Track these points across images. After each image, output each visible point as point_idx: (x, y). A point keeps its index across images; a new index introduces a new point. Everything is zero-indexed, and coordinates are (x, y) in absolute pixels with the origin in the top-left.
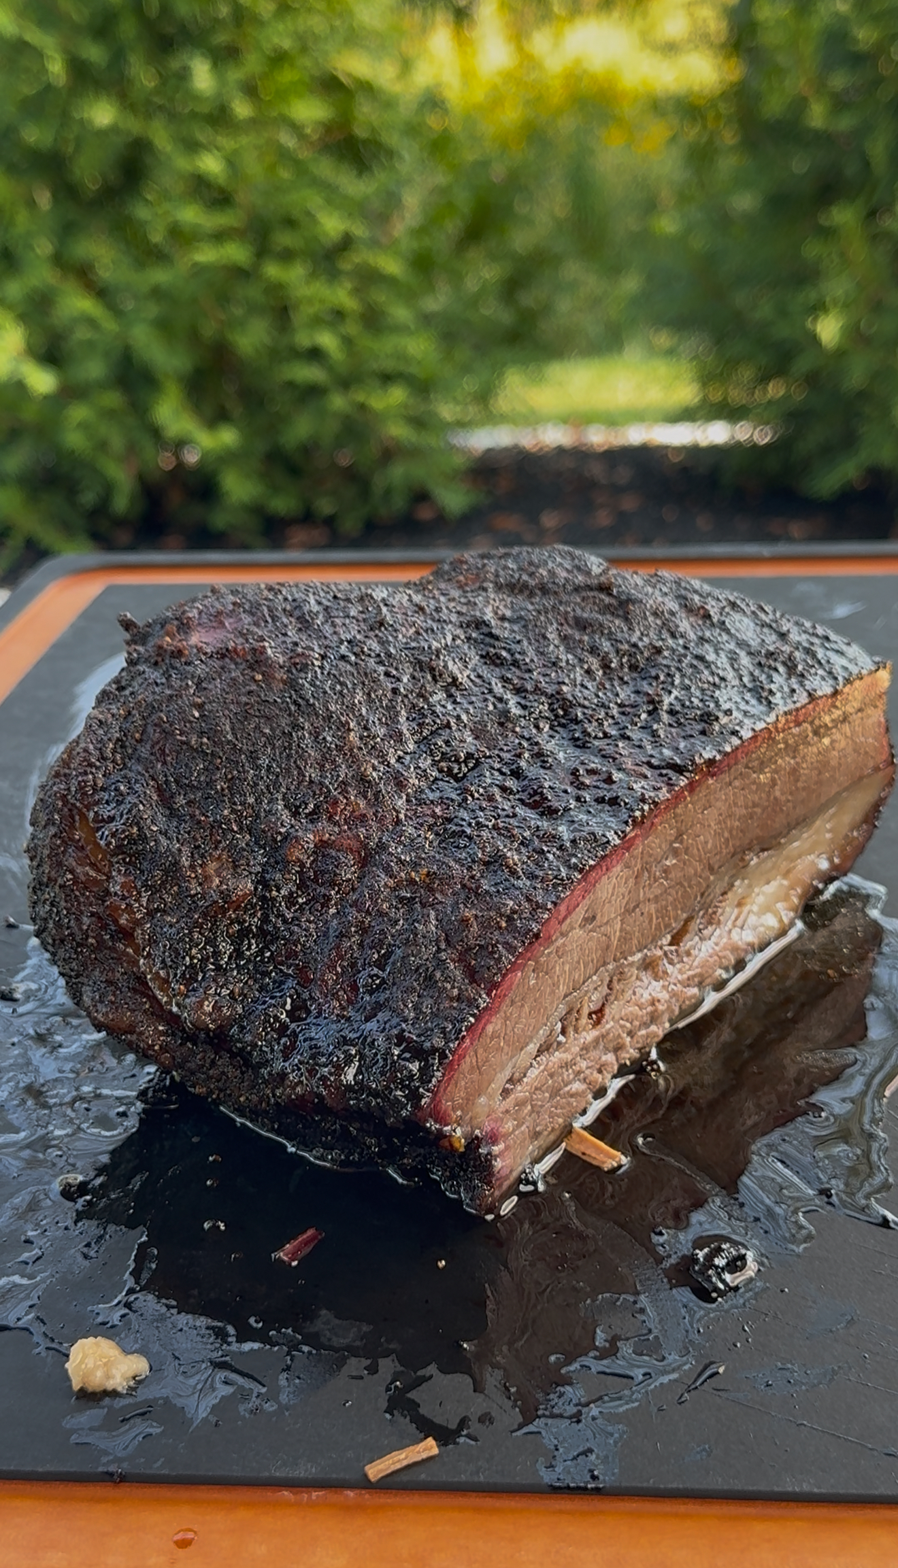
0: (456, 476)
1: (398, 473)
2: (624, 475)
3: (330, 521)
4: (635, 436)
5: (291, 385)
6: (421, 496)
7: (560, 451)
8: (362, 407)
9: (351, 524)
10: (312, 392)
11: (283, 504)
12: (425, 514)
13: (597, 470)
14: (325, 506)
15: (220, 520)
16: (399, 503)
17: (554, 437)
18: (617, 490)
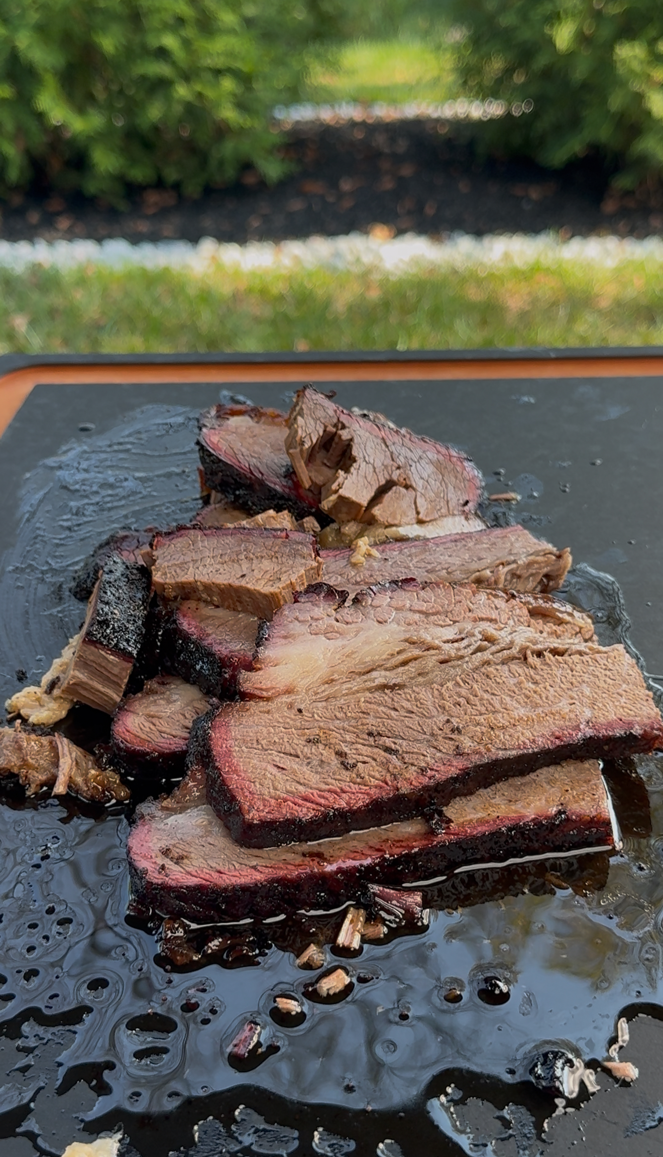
0: (274, 150)
1: (228, 148)
2: (402, 146)
3: (177, 187)
4: (411, 110)
5: (144, 78)
6: (247, 166)
7: (353, 124)
8: (200, 95)
9: (192, 189)
10: (161, 85)
11: (139, 174)
12: (250, 180)
13: (380, 140)
14: (172, 175)
15: (92, 187)
16: (230, 173)
17: (349, 112)
18: (397, 159)
